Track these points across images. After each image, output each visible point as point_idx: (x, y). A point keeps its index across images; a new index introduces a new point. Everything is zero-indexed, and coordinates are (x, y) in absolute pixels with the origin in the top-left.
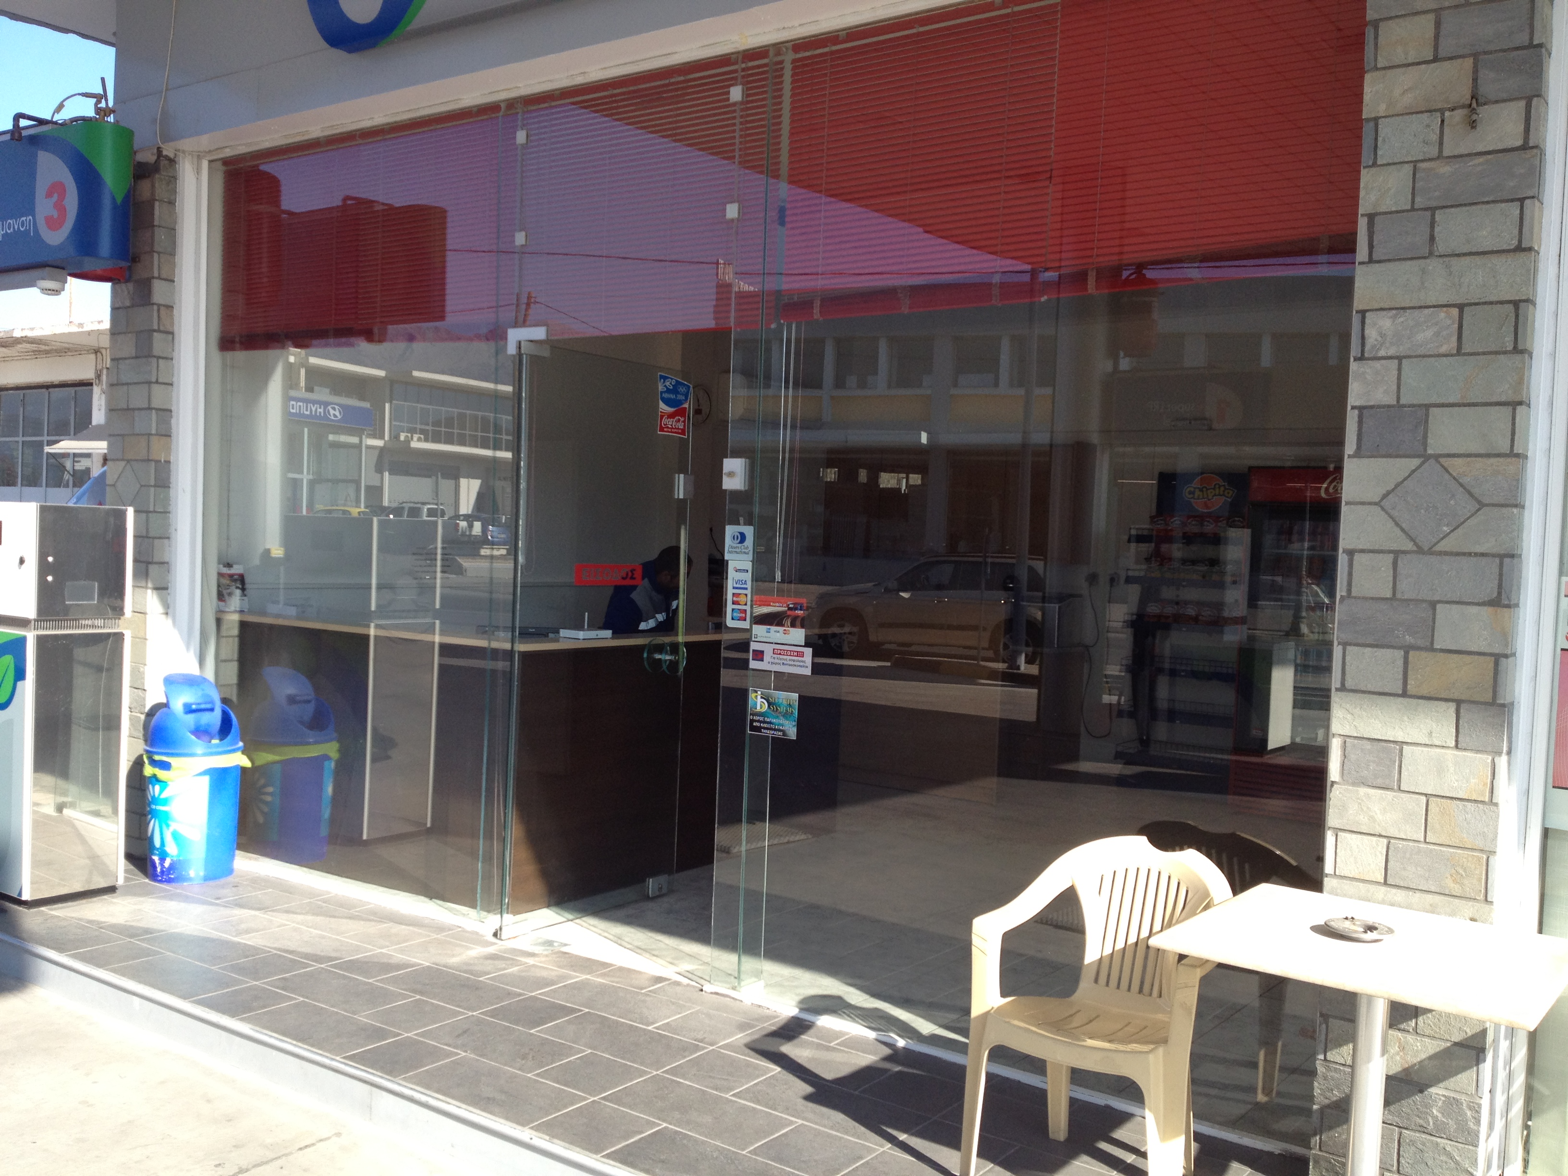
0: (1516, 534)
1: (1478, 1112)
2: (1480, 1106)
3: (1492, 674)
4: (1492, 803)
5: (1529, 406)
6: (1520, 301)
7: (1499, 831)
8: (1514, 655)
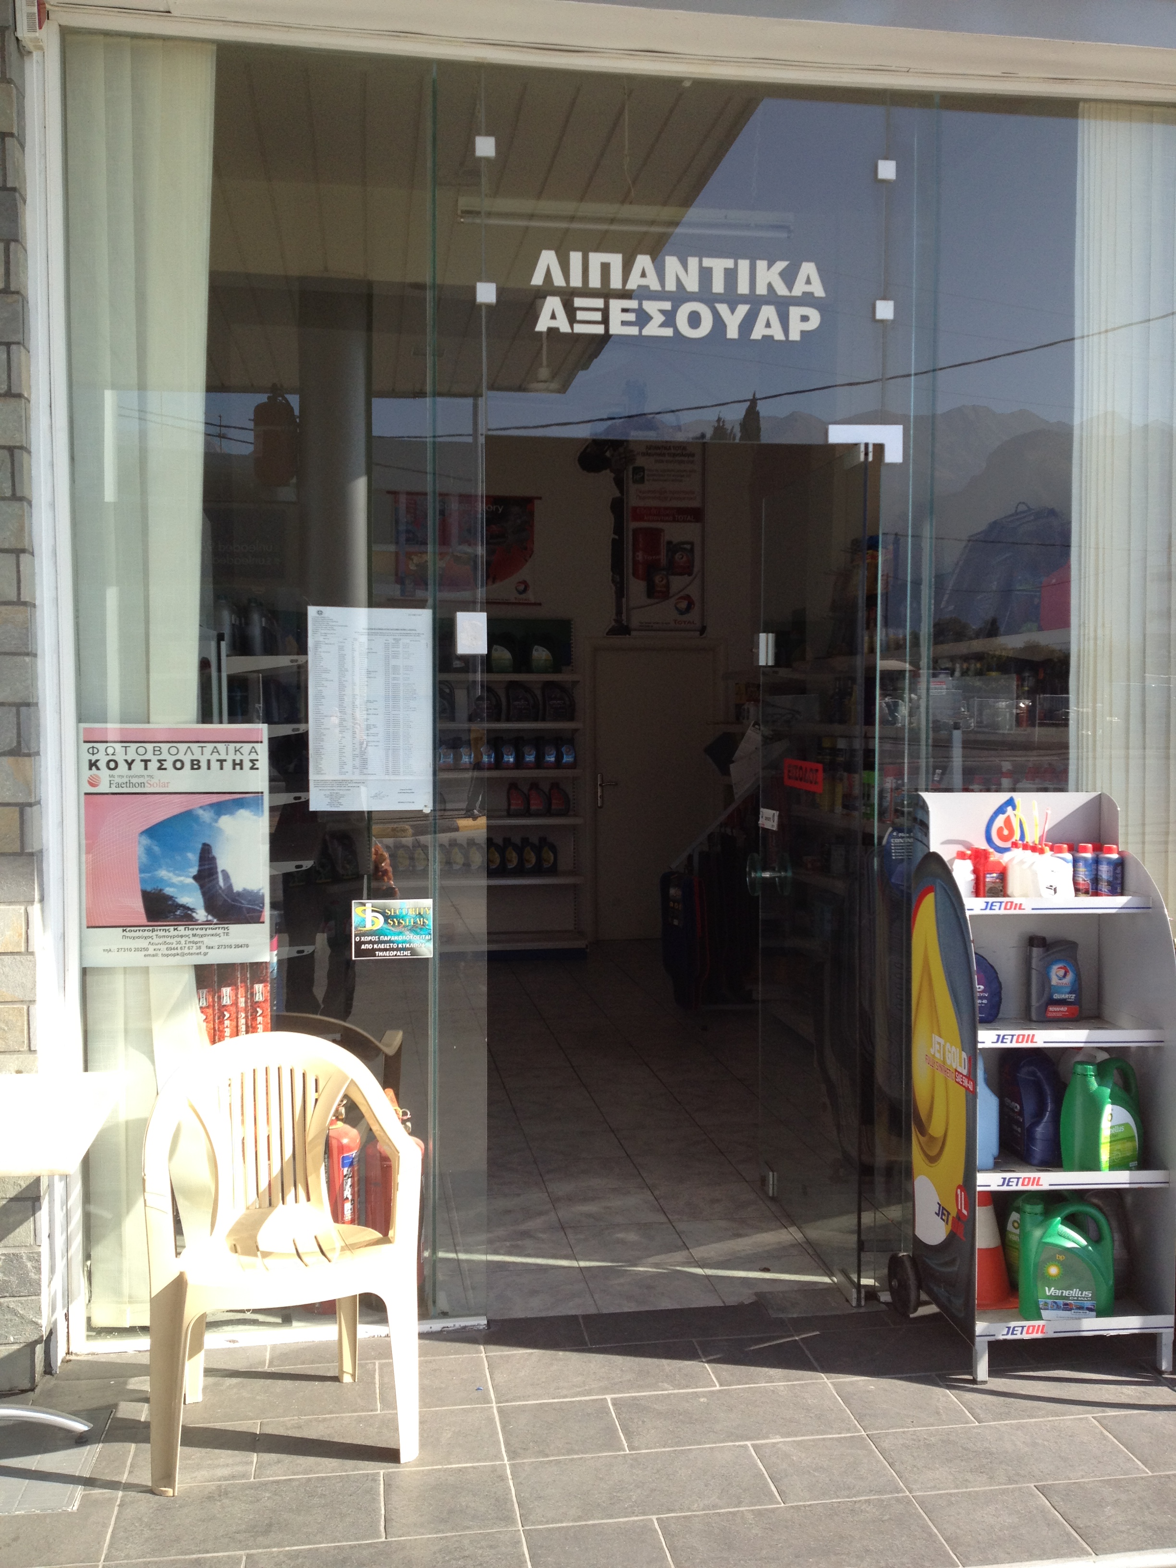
0: (29, 682)
1: (38, 1261)
2: (39, 1254)
3: (18, 824)
4: (29, 953)
5: (32, 554)
6: (15, 447)
7: (37, 980)
8: (38, 803)
